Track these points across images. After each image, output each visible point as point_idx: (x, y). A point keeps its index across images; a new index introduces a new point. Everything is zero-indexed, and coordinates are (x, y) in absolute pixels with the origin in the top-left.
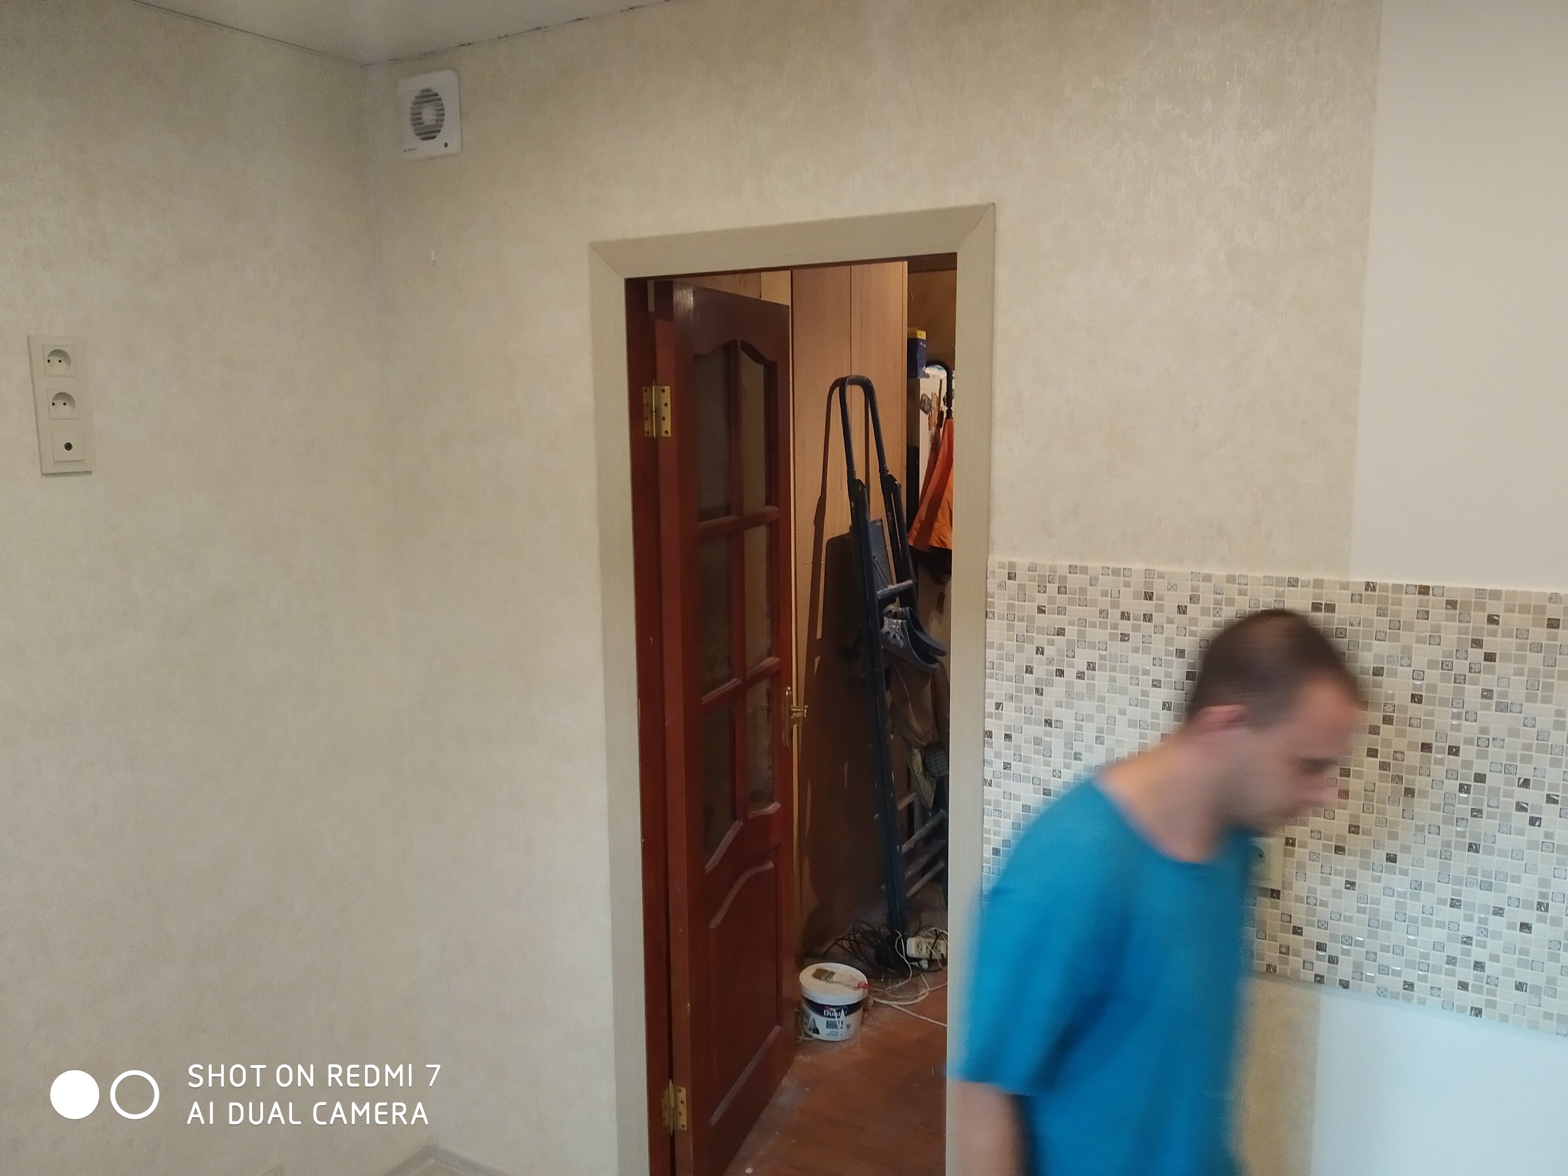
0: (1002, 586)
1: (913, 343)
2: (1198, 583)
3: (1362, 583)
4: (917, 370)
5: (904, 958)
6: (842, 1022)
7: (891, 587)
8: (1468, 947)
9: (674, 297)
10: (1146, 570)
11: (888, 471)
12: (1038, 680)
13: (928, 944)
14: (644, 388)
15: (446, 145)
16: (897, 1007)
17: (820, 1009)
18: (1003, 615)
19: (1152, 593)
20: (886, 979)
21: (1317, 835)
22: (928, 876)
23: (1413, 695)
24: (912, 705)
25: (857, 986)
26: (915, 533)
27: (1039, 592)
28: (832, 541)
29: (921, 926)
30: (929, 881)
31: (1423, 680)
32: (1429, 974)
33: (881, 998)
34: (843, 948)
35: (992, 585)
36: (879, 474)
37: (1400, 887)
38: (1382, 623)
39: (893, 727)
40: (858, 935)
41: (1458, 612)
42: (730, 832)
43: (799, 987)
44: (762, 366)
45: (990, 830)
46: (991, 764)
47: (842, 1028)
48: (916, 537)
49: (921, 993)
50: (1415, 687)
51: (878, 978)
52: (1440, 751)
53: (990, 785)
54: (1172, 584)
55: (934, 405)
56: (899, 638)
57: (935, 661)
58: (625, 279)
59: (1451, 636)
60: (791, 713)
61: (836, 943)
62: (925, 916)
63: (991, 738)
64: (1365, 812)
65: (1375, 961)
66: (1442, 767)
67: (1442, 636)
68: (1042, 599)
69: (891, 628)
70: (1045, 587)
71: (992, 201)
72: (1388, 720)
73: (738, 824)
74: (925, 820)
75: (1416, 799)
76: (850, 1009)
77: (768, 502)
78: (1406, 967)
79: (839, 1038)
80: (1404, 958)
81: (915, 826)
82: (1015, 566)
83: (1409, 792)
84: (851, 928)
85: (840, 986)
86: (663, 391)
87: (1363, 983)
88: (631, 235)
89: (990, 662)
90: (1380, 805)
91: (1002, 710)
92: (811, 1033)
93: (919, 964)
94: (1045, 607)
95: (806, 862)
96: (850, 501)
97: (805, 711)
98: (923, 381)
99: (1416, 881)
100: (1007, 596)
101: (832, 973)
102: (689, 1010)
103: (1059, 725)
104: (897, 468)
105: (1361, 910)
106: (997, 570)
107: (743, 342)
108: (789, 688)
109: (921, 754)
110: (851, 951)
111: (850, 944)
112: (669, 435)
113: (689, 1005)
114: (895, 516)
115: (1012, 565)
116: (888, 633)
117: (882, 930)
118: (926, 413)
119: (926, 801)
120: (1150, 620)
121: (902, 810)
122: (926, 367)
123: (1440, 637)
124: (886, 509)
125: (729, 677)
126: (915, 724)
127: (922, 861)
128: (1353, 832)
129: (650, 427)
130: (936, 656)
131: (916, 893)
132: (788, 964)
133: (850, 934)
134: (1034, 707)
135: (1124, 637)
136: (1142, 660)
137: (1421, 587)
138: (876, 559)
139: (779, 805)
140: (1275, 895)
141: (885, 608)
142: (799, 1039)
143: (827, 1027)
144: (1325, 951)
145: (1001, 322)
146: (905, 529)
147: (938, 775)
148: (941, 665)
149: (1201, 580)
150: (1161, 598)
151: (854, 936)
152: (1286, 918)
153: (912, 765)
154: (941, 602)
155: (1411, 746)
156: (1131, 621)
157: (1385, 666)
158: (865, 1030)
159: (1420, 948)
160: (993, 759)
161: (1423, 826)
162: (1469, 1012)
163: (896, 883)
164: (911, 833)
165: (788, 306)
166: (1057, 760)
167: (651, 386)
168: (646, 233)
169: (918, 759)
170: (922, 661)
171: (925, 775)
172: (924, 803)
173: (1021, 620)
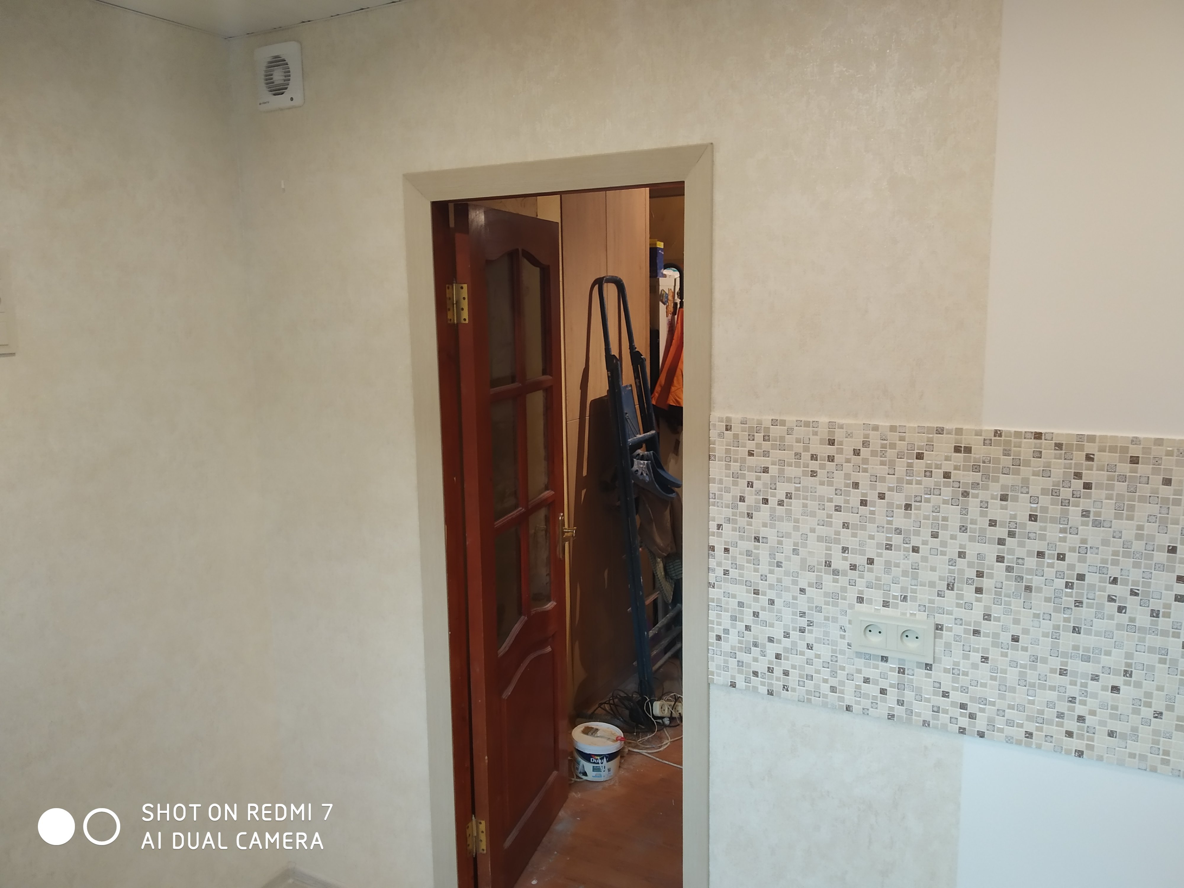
0: (721, 435)
1: (653, 251)
2: (868, 432)
3: (992, 430)
4: (657, 272)
5: (651, 717)
6: (605, 767)
7: (639, 436)
8: (1073, 705)
9: (470, 216)
10: (830, 422)
11: (636, 348)
12: (748, 507)
13: (669, 706)
14: (447, 286)
15: (292, 99)
16: (645, 754)
17: (587, 757)
18: (722, 457)
19: (834, 440)
20: (638, 733)
21: (959, 622)
22: (669, 655)
23: (1030, 515)
24: (655, 526)
25: (615, 739)
26: (657, 395)
27: (749, 440)
28: (594, 402)
29: (664, 692)
30: (669, 658)
31: (1037, 503)
32: (1045, 726)
33: (634, 747)
34: (605, 710)
35: (714, 434)
36: (629, 350)
37: (1022, 661)
38: (1006, 461)
39: (642, 542)
40: (616, 700)
41: (1063, 452)
42: (516, 625)
43: (571, 741)
44: (538, 269)
45: (714, 621)
46: (714, 570)
47: (604, 771)
48: (658, 398)
49: (664, 743)
50: (1032, 509)
51: (631, 733)
52: (1051, 557)
53: (713, 587)
54: (849, 433)
55: (670, 298)
56: (645, 475)
57: (673, 492)
58: (431, 202)
59: (1058, 472)
60: (563, 533)
61: (599, 706)
62: (667, 685)
63: (714, 551)
64: (995, 604)
65: (1004, 716)
66: (1053, 569)
67: (1052, 470)
68: (751, 445)
69: (639, 467)
70: (754, 436)
71: (710, 142)
72: (1011, 534)
73: (523, 619)
74: (666, 612)
75: (1033, 594)
76: (611, 757)
77: (544, 373)
78: (1027, 720)
79: (602, 779)
80: (1025, 713)
81: (659, 616)
82: (731, 421)
83: (1028, 589)
84: (611, 694)
85: (603, 739)
86: (462, 288)
87: (995, 733)
88: (435, 168)
89: (713, 493)
90: (1007, 599)
91: (722, 530)
92: (581, 776)
93: (662, 721)
94: (753, 451)
95: (577, 644)
96: (608, 371)
97: (574, 531)
98: (661, 280)
99: (1034, 656)
100: (725, 443)
101: (597, 730)
102: (487, 761)
103: (765, 540)
104: (642, 346)
105: (993, 678)
106: (717, 423)
107: (523, 250)
108: (562, 514)
109: (663, 562)
110: (612, 713)
111: (610, 706)
112: (467, 322)
113: (486, 757)
114: (642, 382)
115: (729, 419)
116: (637, 471)
117: (634, 696)
118: (664, 304)
119: (666, 598)
120: (833, 461)
121: (649, 604)
122: (664, 269)
123: (1050, 471)
124: (634, 376)
125: (516, 507)
126: (658, 540)
127: (665, 643)
128: (986, 619)
129: (452, 316)
130: (673, 488)
131: (660, 667)
132: (563, 724)
133: (610, 700)
134: (746, 527)
135: (814, 474)
136: (826, 491)
137: (1036, 433)
138: (627, 415)
139: (555, 603)
140: (928, 668)
141: (634, 452)
142: (572, 780)
143: (593, 771)
144: (967, 710)
145: (719, 234)
146: (650, 393)
147: (675, 577)
148: (678, 494)
149: (871, 429)
150: (841, 443)
151: (614, 702)
152: (937, 685)
153: (656, 571)
154: (677, 447)
155: (1029, 554)
156: (818, 462)
157: (1010, 493)
158: (622, 772)
159: (1038, 706)
160: (715, 567)
161: (1039, 614)
162: (1073, 754)
163: (644, 659)
164: (656, 622)
165: (558, 223)
166: (764, 568)
167: (452, 284)
168: (446, 167)
169: (660, 566)
170: (663, 492)
171: (666, 578)
172: (665, 599)
173: (736, 461)
